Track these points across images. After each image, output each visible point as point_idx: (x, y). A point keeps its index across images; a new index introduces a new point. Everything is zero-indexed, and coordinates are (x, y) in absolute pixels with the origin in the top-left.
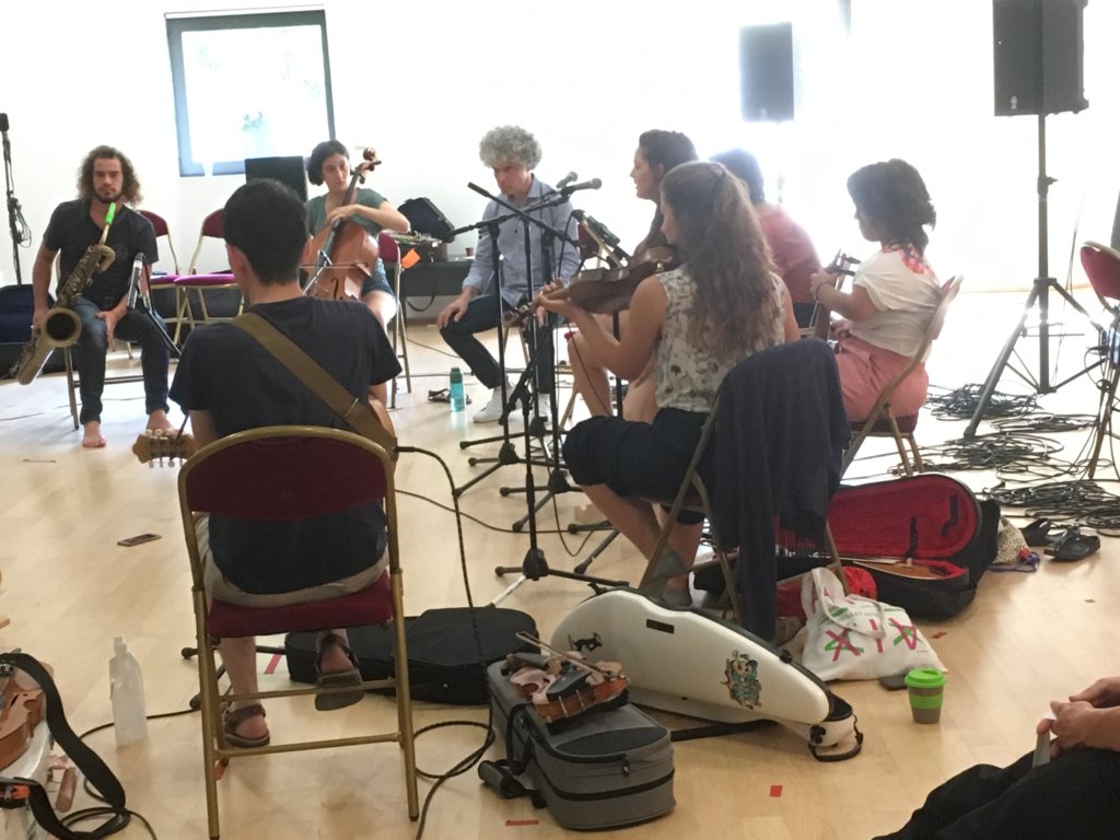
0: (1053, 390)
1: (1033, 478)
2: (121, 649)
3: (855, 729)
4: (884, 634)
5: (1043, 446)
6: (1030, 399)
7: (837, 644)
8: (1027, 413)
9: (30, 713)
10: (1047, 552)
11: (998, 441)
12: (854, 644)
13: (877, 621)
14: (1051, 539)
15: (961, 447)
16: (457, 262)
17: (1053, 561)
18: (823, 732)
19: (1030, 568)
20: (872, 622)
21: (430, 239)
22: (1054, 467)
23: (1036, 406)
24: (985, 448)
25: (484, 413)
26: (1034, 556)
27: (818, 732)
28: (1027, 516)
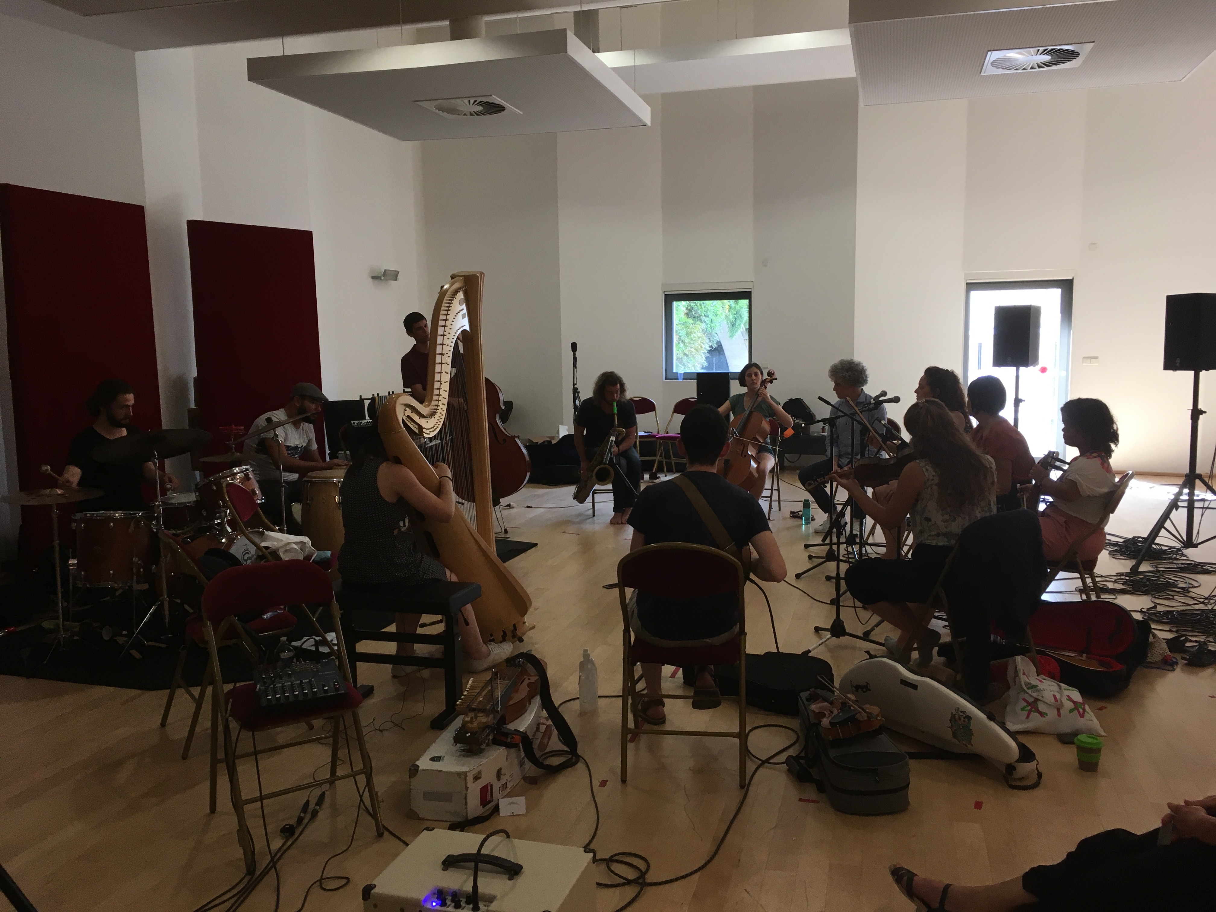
0: (1196, 546)
1: (1177, 604)
2: (586, 655)
3: (1037, 769)
4: (1062, 705)
5: (1186, 583)
6: (1179, 550)
7: (1029, 708)
8: (1176, 559)
9: (529, 691)
10: (1183, 658)
11: (1153, 576)
12: (1040, 709)
13: (1058, 696)
14: (1188, 649)
15: (1128, 578)
16: (815, 436)
17: (1187, 665)
18: (1015, 769)
19: (1171, 669)
20: (1054, 696)
21: (801, 422)
22: (1193, 598)
23: (1183, 555)
24: (1145, 580)
25: (821, 527)
26: (1174, 660)
27: (1010, 768)
28: (1170, 631)
